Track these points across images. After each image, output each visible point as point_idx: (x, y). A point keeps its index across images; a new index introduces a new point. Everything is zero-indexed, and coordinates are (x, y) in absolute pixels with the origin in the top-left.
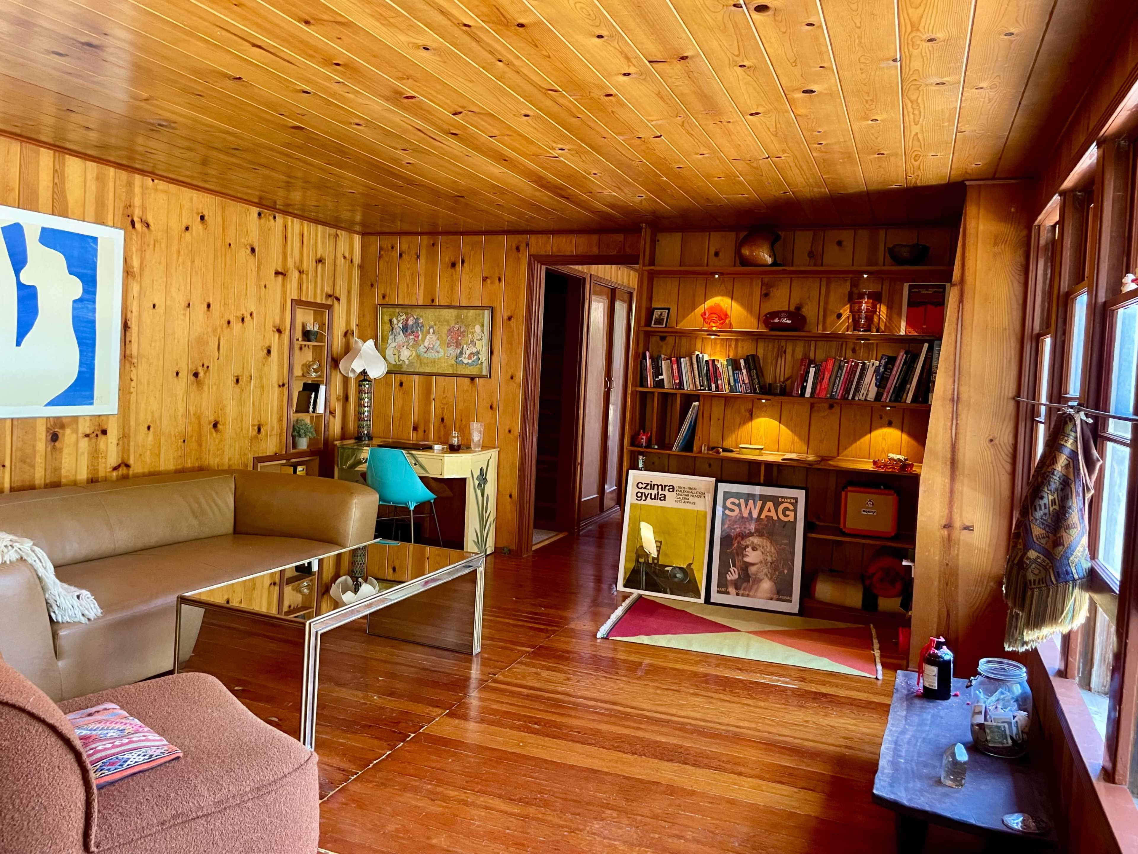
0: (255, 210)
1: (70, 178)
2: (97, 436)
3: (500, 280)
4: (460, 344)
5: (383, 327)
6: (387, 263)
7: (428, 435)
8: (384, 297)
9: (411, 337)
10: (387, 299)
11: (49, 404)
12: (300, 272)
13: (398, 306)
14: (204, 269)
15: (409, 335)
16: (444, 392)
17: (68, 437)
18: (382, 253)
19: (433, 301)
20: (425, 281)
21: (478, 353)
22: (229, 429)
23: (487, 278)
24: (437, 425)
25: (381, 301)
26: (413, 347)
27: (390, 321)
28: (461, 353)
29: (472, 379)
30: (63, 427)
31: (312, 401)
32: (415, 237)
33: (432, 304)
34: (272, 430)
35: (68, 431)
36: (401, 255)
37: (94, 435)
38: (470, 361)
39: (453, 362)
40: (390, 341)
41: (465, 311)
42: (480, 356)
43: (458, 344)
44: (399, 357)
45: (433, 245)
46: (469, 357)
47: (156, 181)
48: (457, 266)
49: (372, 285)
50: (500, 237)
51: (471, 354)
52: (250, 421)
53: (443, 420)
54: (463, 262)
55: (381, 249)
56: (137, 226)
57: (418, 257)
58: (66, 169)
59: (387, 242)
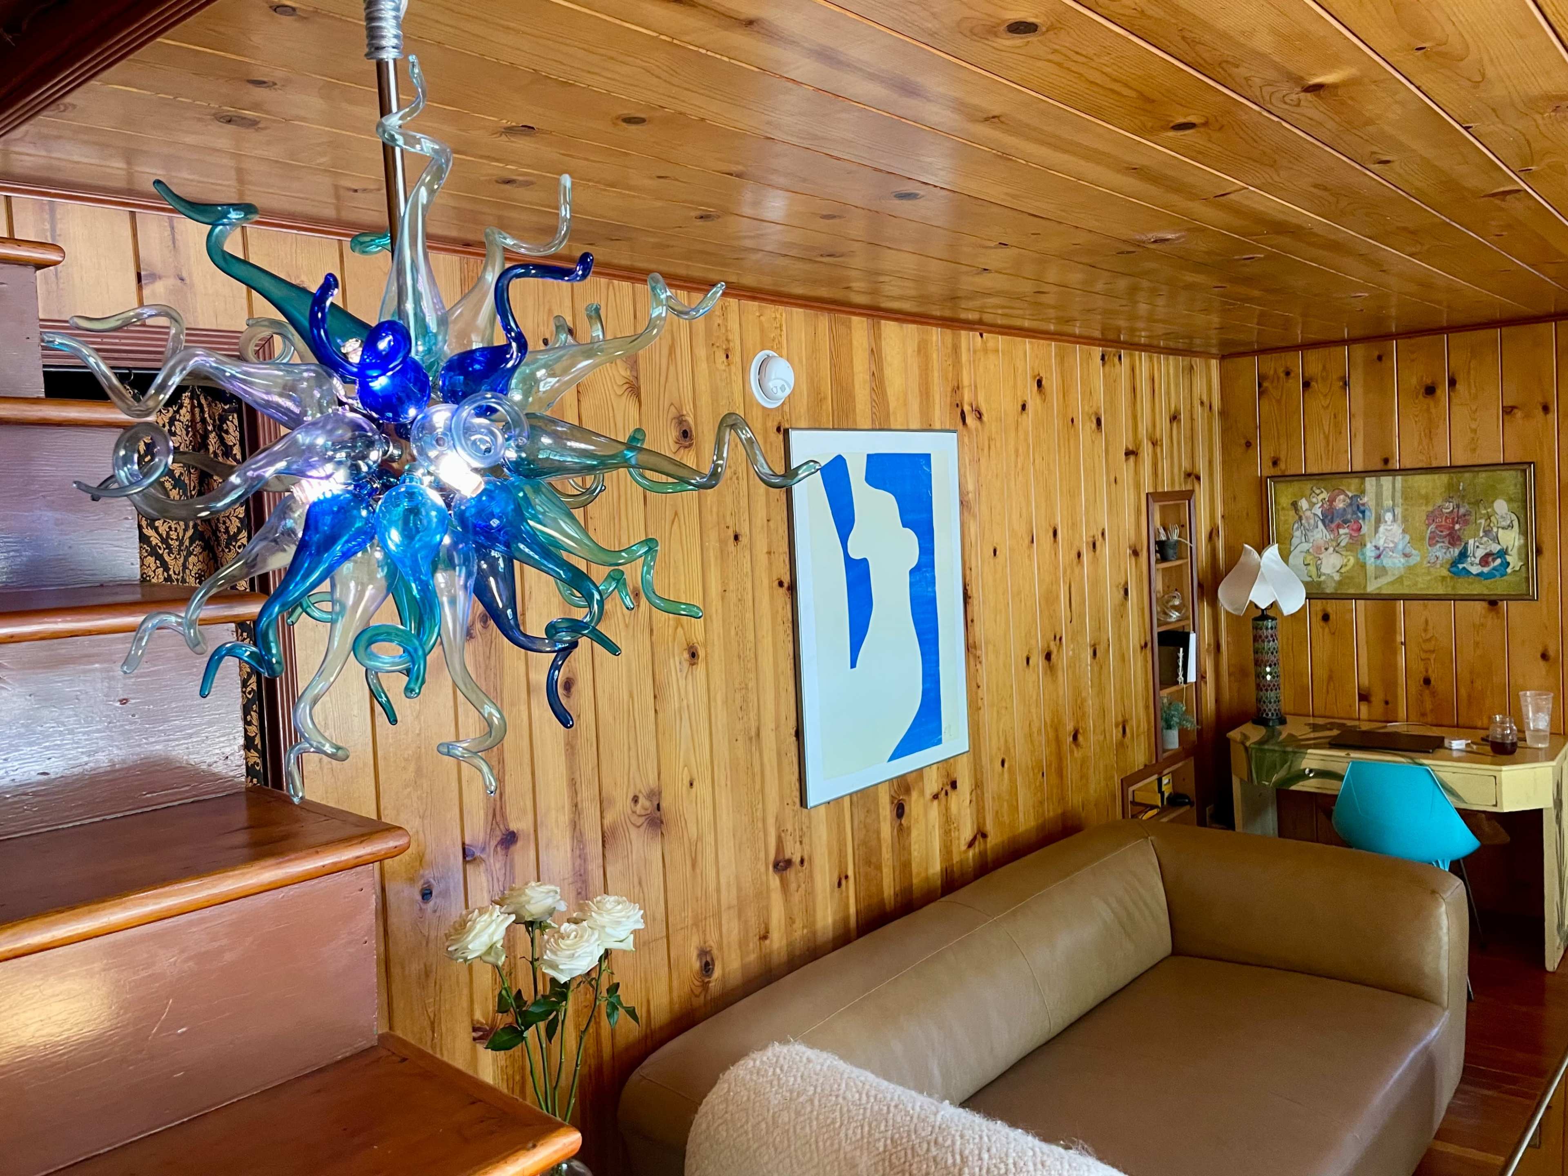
0: (1097, 351)
1: (889, 358)
2: (947, 794)
3: (1546, 409)
4: (1459, 539)
5: (1281, 517)
6: (1279, 402)
7: (1395, 710)
8: (1275, 463)
9: (1342, 531)
10: (1282, 465)
11: (893, 757)
12: (1153, 443)
13: (1308, 476)
14: (1046, 472)
15: (1338, 526)
16: (1425, 630)
17: (915, 805)
18: (1265, 384)
19: (1386, 461)
20: (1365, 425)
21: (1503, 553)
22: (1091, 740)
23: (1513, 408)
24: (1413, 690)
25: (1269, 471)
26: (1347, 548)
27: (1295, 505)
28: (1463, 555)
29: (1493, 603)
30: (908, 790)
31: (1181, 664)
32: (1338, 349)
33: (1385, 468)
34: (1138, 727)
35: (915, 795)
36: (1306, 385)
37: (943, 792)
38: (1486, 570)
39: (1445, 572)
40: (1295, 541)
41: (1467, 475)
42: (1509, 558)
43: (1454, 539)
44: (1318, 569)
45: (1380, 358)
46: (1484, 561)
47: (985, 335)
48: (1439, 392)
49: (1248, 445)
50: (1541, 327)
51: (1488, 555)
52: (1113, 716)
53: (1427, 681)
54: (1452, 383)
55: (1262, 378)
56: (969, 420)
57: (1345, 384)
58: (883, 343)
59: (1273, 364)
